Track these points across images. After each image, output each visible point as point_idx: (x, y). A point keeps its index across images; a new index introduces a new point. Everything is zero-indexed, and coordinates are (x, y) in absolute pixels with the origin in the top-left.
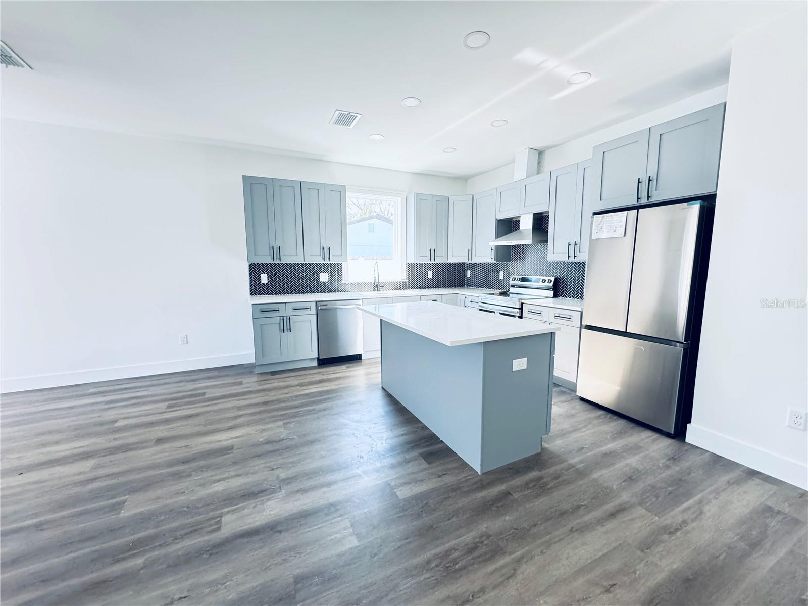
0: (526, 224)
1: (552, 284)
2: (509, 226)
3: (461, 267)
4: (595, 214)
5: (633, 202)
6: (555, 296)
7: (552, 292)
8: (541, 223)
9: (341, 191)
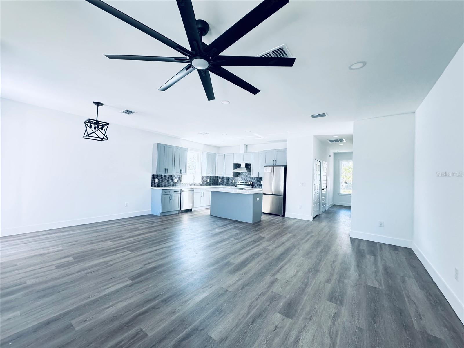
0: (243, 166)
1: (251, 184)
2: (237, 166)
3: (217, 178)
4: (264, 166)
5: (273, 165)
6: (252, 187)
7: (251, 186)
8: (248, 166)
9: (186, 150)
